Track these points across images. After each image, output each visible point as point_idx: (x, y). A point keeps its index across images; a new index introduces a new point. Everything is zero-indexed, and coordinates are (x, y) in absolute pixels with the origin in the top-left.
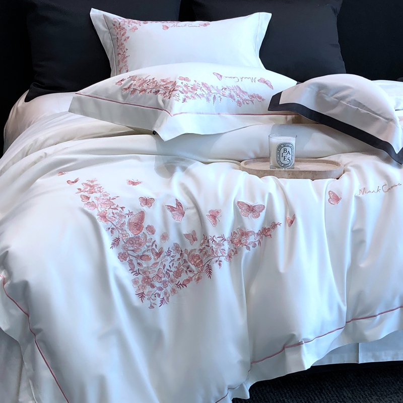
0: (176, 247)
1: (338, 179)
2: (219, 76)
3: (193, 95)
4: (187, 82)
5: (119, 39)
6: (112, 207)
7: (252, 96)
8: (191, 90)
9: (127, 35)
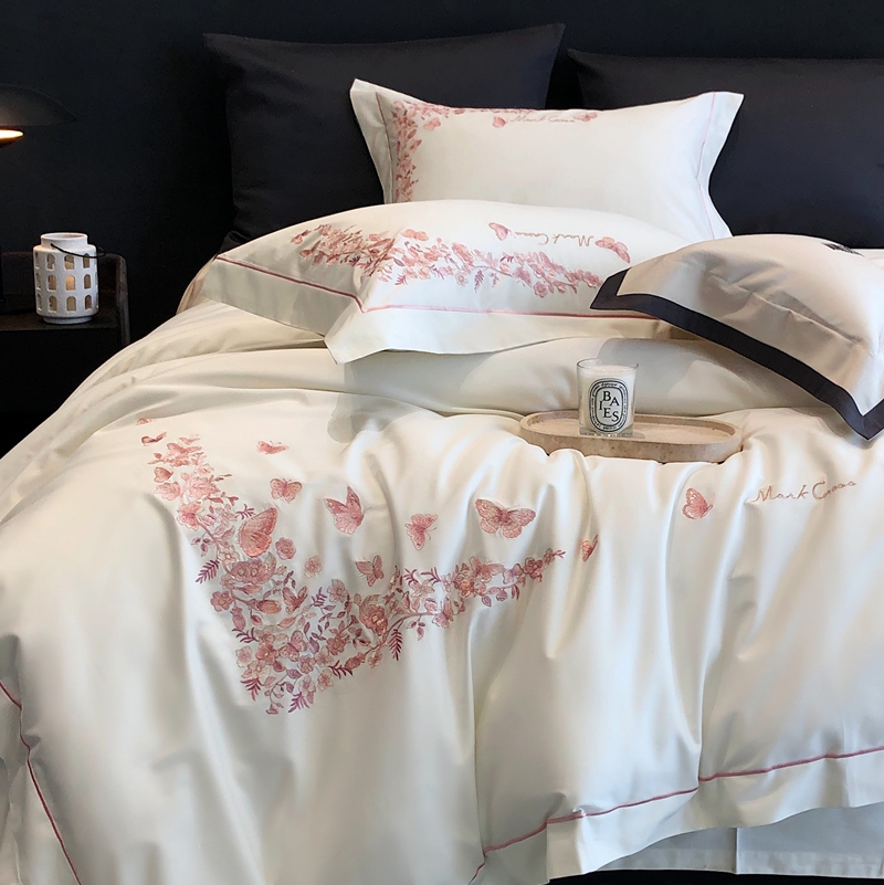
0: (338, 589)
1: (720, 463)
2: (501, 231)
3: (425, 270)
4: (419, 242)
5: (402, 145)
6: (212, 496)
7: (575, 276)
8: (423, 259)
9: (416, 137)
